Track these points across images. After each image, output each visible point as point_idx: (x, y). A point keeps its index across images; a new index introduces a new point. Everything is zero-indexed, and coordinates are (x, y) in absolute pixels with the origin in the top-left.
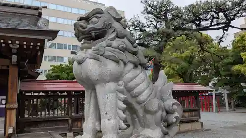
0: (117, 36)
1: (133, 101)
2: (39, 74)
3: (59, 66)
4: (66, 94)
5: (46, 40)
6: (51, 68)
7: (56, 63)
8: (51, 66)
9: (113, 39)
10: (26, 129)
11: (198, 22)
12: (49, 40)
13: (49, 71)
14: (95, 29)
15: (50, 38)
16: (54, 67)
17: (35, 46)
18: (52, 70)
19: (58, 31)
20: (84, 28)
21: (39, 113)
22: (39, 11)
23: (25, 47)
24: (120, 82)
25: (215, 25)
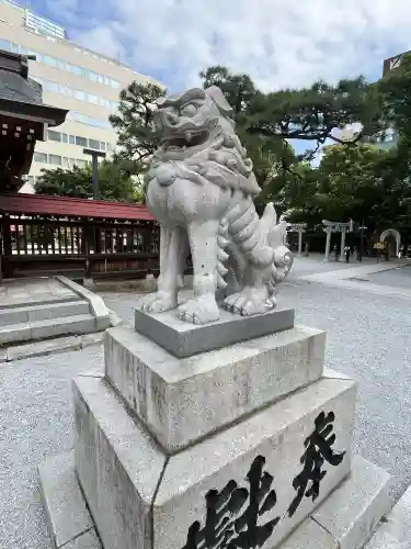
0: (224, 144)
1: (234, 248)
2: (23, 183)
3: (57, 172)
4: (66, 219)
5: (46, 125)
6: (42, 174)
7: (53, 167)
8: (42, 170)
9: (218, 148)
10: (16, 272)
11: (284, 123)
12: (49, 126)
13: (39, 178)
14: (194, 128)
15: (53, 122)
16: (48, 172)
17: (24, 133)
18: (44, 177)
19: (67, 111)
20: (174, 124)
21: (29, 246)
22: (23, 63)
23: (4, 133)
24: (224, 220)
25: (307, 132)
